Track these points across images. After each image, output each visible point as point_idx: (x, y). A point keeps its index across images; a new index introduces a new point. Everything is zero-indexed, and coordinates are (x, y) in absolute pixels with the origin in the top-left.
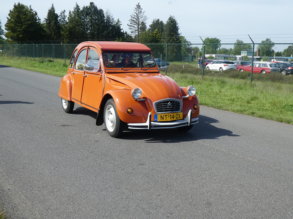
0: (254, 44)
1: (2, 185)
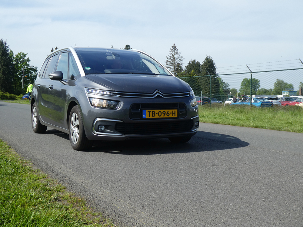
1: (74, 180)
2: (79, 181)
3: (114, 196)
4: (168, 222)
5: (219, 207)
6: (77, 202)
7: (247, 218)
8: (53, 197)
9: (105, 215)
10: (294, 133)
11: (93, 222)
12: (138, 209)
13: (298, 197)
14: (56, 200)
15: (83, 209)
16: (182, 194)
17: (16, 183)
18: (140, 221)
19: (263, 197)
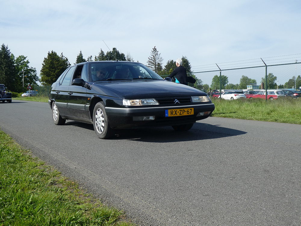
0: (266, 66)
1: (68, 166)
2: (73, 167)
3: (103, 179)
4: (150, 200)
5: (193, 185)
6: (71, 185)
7: (217, 195)
8: (50, 181)
9: (96, 195)
10: (257, 121)
11: (85, 202)
12: (124, 190)
13: (260, 176)
14: (52, 184)
15: (76, 191)
16: (161, 176)
17: (17, 170)
18: (125, 200)
19: (230, 177)
